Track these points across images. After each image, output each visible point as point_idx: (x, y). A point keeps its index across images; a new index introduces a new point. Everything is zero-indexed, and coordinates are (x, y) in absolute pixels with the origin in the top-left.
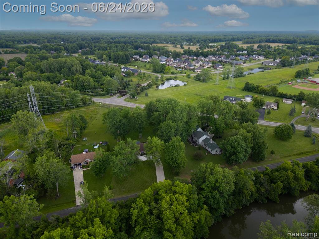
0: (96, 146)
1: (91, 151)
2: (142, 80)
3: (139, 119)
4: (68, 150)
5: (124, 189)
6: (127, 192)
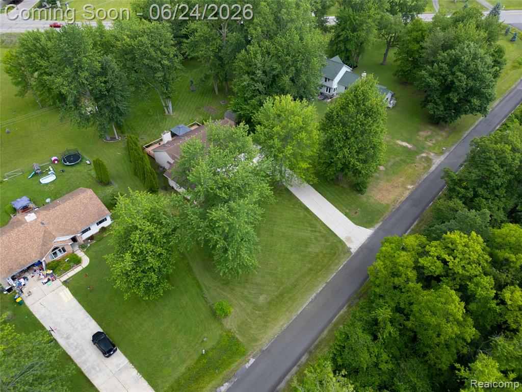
0: (44, 173)
1: (48, 200)
3: (161, 51)
5: (264, 296)
6: (279, 300)
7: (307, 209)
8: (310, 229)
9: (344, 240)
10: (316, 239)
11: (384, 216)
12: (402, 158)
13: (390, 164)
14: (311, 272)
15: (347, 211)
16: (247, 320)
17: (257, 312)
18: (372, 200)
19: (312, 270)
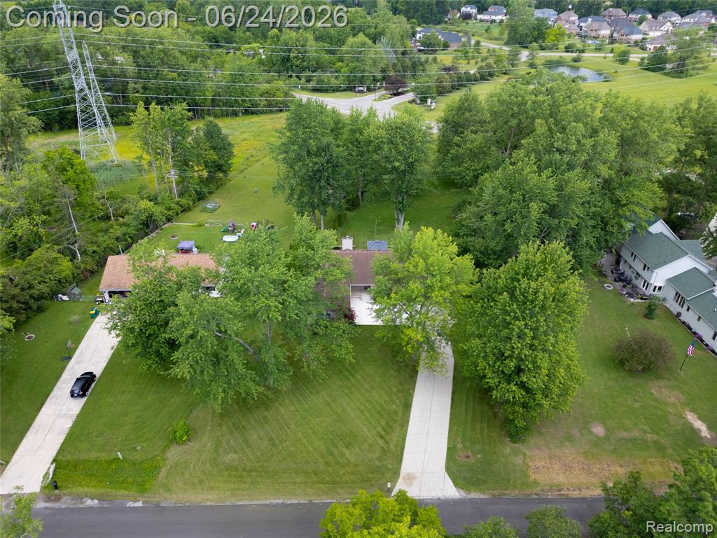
2: (466, 61)
3: (397, 149)
4: (124, 234)
5: (235, 456)
6: (241, 474)
7: (407, 406)
8: (379, 429)
9: (402, 475)
10: (371, 446)
11: (506, 492)
12: (663, 441)
13: (624, 434)
14: (313, 475)
15: (459, 446)
16: (191, 463)
17: (208, 466)
18: (518, 460)
19: (316, 475)
